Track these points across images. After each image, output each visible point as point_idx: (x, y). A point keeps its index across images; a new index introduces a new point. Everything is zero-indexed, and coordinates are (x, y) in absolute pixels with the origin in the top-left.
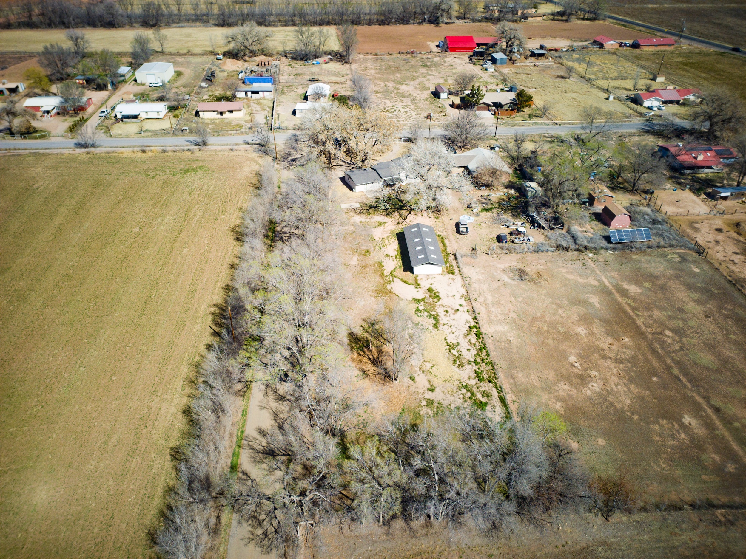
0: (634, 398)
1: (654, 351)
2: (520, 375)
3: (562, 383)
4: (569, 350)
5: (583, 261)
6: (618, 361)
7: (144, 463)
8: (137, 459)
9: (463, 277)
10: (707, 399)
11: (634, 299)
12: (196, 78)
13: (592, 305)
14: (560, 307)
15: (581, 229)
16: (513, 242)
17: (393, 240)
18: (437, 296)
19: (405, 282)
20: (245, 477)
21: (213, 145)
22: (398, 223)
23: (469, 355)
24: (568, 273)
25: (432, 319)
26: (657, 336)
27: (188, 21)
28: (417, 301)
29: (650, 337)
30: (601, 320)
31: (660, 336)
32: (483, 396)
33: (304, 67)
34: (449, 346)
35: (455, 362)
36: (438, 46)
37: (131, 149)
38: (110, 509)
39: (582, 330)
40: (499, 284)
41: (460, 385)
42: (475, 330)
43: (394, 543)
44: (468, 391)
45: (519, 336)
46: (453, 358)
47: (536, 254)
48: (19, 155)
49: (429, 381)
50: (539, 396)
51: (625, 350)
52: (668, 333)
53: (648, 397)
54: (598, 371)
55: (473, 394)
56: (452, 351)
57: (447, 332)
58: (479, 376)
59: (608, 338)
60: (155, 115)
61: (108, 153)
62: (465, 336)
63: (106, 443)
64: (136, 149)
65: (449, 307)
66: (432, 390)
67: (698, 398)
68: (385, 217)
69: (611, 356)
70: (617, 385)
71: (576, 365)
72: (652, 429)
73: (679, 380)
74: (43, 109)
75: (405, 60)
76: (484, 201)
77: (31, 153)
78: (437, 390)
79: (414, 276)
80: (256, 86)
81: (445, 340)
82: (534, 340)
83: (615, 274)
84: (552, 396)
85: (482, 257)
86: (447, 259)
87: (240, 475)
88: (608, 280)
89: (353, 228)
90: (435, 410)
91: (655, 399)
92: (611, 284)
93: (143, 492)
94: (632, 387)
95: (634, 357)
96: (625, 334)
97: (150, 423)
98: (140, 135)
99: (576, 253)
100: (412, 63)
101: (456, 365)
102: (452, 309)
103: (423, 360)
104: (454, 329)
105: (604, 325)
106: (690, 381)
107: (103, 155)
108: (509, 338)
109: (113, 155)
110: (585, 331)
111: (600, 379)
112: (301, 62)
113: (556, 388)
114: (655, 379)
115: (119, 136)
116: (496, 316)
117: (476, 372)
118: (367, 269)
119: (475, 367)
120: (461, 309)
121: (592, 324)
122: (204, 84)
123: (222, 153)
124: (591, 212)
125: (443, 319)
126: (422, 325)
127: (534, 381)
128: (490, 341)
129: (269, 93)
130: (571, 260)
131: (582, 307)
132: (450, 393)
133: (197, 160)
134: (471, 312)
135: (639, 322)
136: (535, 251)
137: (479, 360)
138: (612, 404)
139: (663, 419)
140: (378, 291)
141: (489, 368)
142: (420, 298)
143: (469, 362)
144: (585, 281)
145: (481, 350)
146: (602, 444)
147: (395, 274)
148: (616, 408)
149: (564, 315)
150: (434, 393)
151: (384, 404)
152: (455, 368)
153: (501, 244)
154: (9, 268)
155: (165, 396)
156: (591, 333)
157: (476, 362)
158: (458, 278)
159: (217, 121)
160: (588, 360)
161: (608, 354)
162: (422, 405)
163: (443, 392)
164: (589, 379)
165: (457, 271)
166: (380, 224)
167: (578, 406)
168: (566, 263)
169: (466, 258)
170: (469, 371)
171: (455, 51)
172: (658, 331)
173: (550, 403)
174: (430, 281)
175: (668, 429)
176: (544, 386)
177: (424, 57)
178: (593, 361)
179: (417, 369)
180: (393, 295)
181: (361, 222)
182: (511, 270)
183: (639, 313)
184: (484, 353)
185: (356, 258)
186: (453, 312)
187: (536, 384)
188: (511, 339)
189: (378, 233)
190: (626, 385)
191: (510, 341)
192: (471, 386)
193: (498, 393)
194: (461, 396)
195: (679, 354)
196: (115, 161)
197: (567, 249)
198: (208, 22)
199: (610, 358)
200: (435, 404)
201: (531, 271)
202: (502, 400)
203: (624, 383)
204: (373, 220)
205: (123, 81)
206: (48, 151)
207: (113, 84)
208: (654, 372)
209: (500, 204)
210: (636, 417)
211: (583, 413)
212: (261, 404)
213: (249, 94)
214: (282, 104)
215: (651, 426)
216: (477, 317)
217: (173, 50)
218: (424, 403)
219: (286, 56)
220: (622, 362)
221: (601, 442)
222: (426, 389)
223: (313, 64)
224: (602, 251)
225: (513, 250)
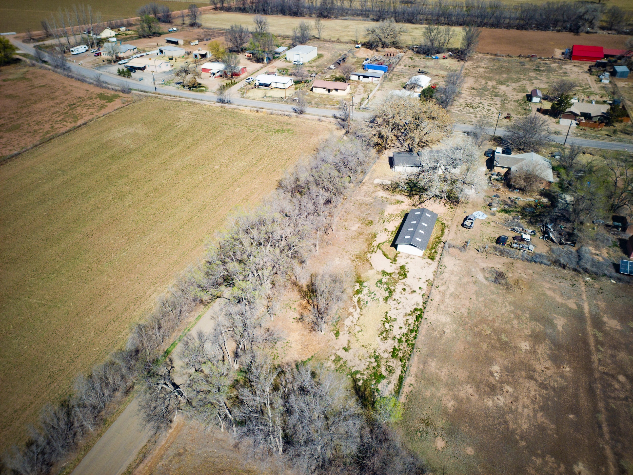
0: (535, 426)
1: (591, 391)
2: (433, 364)
3: (469, 386)
4: (499, 359)
5: (574, 283)
6: (542, 386)
7: (118, 329)
8: (116, 325)
9: (440, 264)
10: (618, 456)
11: (606, 334)
12: (330, 61)
13: (554, 326)
14: (518, 318)
15: (594, 251)
16: (511, 246)
17: (399, 218)
18: (405, 274)
19: (386, 255)
20: (169, 363)
21: (309, 114)
22: (413, 205)
23: (397, 332)
24: (550, 289)
25: (387, 292)
26: (605, 377)
27: (353, 15)
28: (384, 273)
29: (597, 375)
30: (552, 342)
31: (610, 379)
32: (386, 370)
33: (423, 60)
34: (386, 319)
35: (382, 333)
36: (563, 54)
37: (249, 108)
38: (80, 351)
39: (525, 346)
40: (471, 280)
41: (373, 354)
42: (419, 312)
43: (235, 455)
44: (376, 361)
45: (456, 331)
46: (382, 329)
47: (528, 264)
48: (180, 101)
49: (349, 341)
50: (438, 389)
51: (558, 379)
52: (622, 378)
53: (551, 430)
54: (515, 388)
55: (379, 366)
56: (386, 324)
57: (393, 306)
58: (394, 353)
59: (549, 362)
60: (281, 86)
61: (235, 109)
62: (406, 315)
63: (106, 307)
64: (252, 109)
65: (409, 286)
66: (346, 350)
67: (608, 452)
68: (405, 197)
69: (538, 379)
70: (524, 407)
71: (495, 374)
72: (532, 460)
73: (600, 427)
74: (212, 71)
75: (520, 63)
76: (509, 202)
77: (187, 101)
78: (351, 351)
79: (397, 252)
80: (370, 72)
81: (387, 313)
82: (469, 339)
83: (602, 305)
84: (451, 393)
85: (471, 253)
86: (436, 245)
87: (168, 360)
88: (590, 308)
89: (372, 200)
90: (338, 366)
91: (557, 434)
92: (590, 313)
93: (105, 348)
94: (539, 415)
95: (563, 389)
96: (569, 363)
97: (139, 303)
98: (263, 99)
99: (572, 273)
100: (527, 66)
101: (381, 337)
102: (411, 289)
103: (355, 323)
104: (400, 306)
105: (553, 348)
106: (612, 432)
107: (230, 110)
108: (445, 330)
109: (237, 111)
110: (528, 348)
111: (511, 395)
112: (423, 56)
113: (460, 388)
114: (571, 416)
115: (249, 98)
116: (446, 307)
117: (394, 349)
118: (362, 236)
119: (396, 344)
120: (418, 291)
121: (541, 343)
122: (332, 67)
123: (311, 121)
124: (619, 237)
125: (396, 295)
126: (375, 295)
127: (443, 374)
128: (426, 326)
129: (377, 79)
130: (562, 277)
131: (541, 324)
132: (360, 357)
133: (290, 124)
134: (426, 296)
135: (595, 357)
136: (527, 260)
137: (404, 339)
138: (506, 422)
139: (552, 456)
140: (357, 257)
141: (408, 349)
142: (389, 272)
143: (394, 338)
144: (564, 302)
145: (411, 331)
146: (469, 453)
147: (382, 246)
148: (507, 428)
149: (516, 326)
150: (346, 353)
151: (301, 347)
152: (378, 339)
153: (498, 245)
154: (127, 176)
155: (159, 288)
156: (533, 352)
157: (400, 341)
158: (434, 264)
159: (324, 96)
160: (511, 374)
161: (536, 376)
162: (330, 358)
163: (354, 355)
164: (499, 392)
165: (437, 259)
166: (397, 202)
167: (470, 410)
168: (555, 279)
169: (454, 249)
170: (390, 344)
171: (578, 60)
172: (611, 373)
173: (444, 398)
174: (408, 260)
175: (551, 467)
176: (450, 383)
177: (542, 62)
178: (516, 377)
179: (346, 329)
180: (368, 263)
181: (382, 197)
182: (491, 271)
183: (602, 349)
184: (413, 335)
185: (358, 225)
186: (410, 291)
187: (443, 378)
188: (447, 331)
189: (390, 209)
190: (534, 410)
191: (444, 332)
192: (382, 358)
193: (402, 372)
194: (368, 363)
195: (618, 403)
196: (235, 116)
197: (564, 267)
198: (368, 16)
199: (536, 380)
200: (341, 362)
201: (512, 277)
202: (401, 380)
203: (534, 408)
204: (393, 198)
205: (278, 57)
206: (198, 101)
207: (269, 59)
208: (575, 409)
209: (524, 208)
210: (522, 443)
211: (471, 419)
212: (213, 315)
213: (361, 77)
214: (383, 89)
215: (533, 458)
216: (428, 303)
217: (327, 38)
218: (333, 358)
219: (413, 50)
220: (546, 389)
221: (470, 451)
222: (342, 347)
223: (432, 59)
224: (603, 279)
225: (505, 254)
